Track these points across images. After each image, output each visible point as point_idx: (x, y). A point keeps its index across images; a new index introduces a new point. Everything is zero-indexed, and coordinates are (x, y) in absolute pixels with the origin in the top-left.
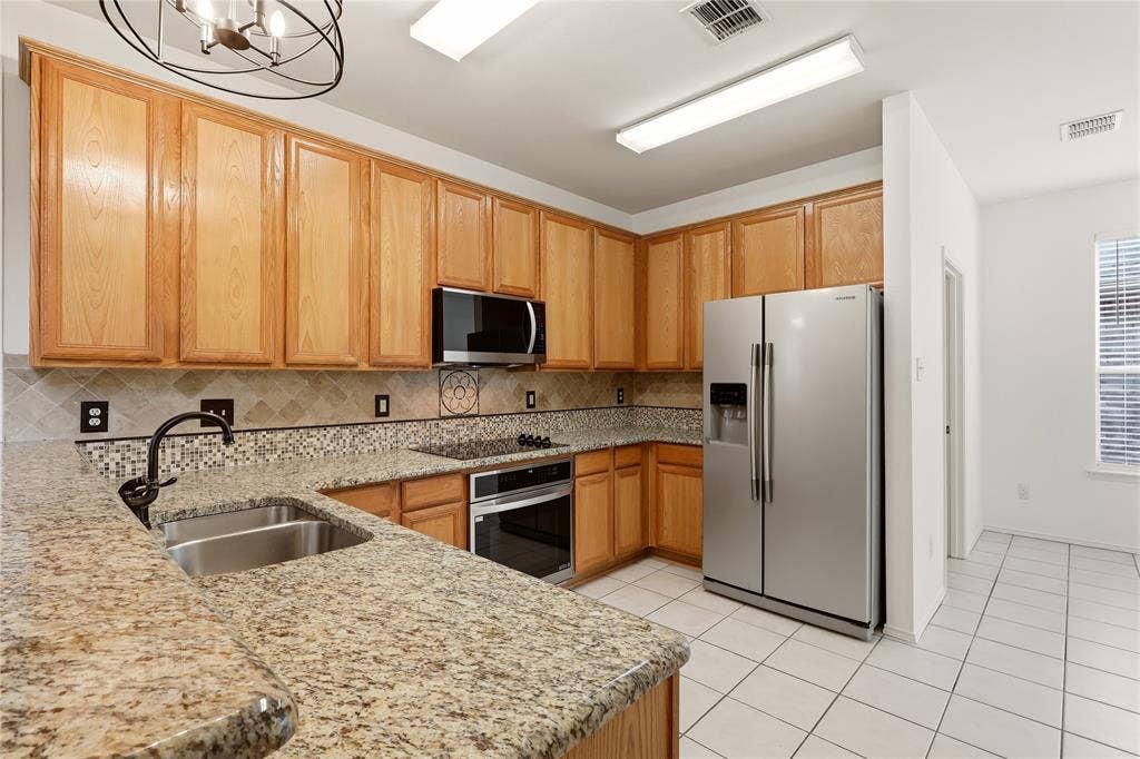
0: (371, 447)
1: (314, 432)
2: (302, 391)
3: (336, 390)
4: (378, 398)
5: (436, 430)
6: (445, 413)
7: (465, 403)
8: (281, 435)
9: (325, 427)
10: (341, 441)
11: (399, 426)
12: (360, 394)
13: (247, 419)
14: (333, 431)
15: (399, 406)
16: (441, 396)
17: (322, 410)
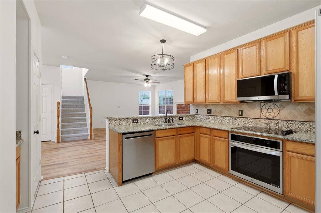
0: (238, 124)
1: (225, 118)
2: (222, 108)
3: (229, 108)
4: (239, 111)
5: (259, 122)
6: (263, 117)
7: (272, 114)
8: (219, 117)
9: (227, 117)
10: (230, 121)
11: (246, 119)
12: (235, 110)
13: (213, 114)
14: (228, 118)
15: (246, 113)
16: (261, 111)
17: (226, 113)
